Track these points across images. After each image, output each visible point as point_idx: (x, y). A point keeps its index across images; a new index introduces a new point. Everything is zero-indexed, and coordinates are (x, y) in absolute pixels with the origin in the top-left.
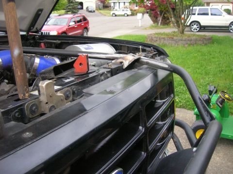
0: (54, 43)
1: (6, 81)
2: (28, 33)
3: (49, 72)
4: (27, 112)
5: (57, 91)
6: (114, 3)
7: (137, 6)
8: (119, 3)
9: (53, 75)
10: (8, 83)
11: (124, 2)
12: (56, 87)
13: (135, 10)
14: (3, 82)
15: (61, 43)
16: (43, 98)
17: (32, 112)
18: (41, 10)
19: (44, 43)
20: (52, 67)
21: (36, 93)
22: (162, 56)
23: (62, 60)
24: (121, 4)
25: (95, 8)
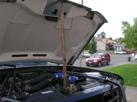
1: (58, 84)
3: (74, 82)
5: (75, 88)
6: (116, 47)
7: (129, 49)
8: (119, 47)
9: (75, 83)
10: (59, 85)
11: (122, 47)
12: (75, 87)
13: (128, 51)
14: (57, 84)
15: (81, 70)
16: (71, 90)
17: (67, 93)
18: (73, 57)
19: (74, 70)
20: (75, 81)
21: (69, 88)
22: (120, 80)
23: (79, 78)
24: (120, 48)
25: (105, 50)
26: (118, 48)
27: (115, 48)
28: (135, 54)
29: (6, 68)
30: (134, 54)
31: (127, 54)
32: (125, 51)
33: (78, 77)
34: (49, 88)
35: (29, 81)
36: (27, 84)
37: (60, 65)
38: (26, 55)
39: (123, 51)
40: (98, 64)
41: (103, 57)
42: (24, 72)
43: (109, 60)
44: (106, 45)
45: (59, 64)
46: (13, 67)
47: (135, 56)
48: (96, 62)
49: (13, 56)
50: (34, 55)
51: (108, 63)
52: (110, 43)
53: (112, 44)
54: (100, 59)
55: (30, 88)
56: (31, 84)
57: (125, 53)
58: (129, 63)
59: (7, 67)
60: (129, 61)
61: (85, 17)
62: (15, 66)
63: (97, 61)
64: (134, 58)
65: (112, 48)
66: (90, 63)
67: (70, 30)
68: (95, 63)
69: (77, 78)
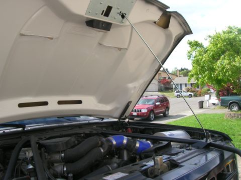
0: (140, 129)
1: (117, 156)
2: (119, 120)
4: (149, 174)
6: (176, 84)
7: (198, 88)
11: (186, 84)
13: (197, 92)
18: (130, 102)
19: (131, 128)
22: (227, 141)
24: (182, 85)
25: (157, 90)
26: (180, 86)
27: (174, 87)
28: (210, 96)
29: (6, 131)
30: (208, 96)
31: (196, 96)
32: (192, 92)
33: (151, 142)
34: (108, 166)
35: (63, 155)
36: (57, 162)
37: (105, 121)
38: (46, 103)
39: (188, 91)
40: (149, 116)
41: (157, 104)
42: (48, 137)
43: (167, 108)
44: (159, 82)
45: (103, 119)
46: (20, 129)
47: (210, 98)
48: (146, 113)
49: (21, 105)
50: (60, 103)
51: (167, 113)
52: (165, 78)
53: (169, 80)
54: (152, 107)
55: (65, 169)
56: (67, 161)
57: (193, 95)
58: (201, 111)
59: (8, 130)
60: (200, 108)
61: (155, 22)
62: (23, 126)
63: (148, 111)
64: (209, 102)
65: (169, 87)
66: (135, 114)
67: (127, 49)
68: (144, 113)
69: (149, 142)
